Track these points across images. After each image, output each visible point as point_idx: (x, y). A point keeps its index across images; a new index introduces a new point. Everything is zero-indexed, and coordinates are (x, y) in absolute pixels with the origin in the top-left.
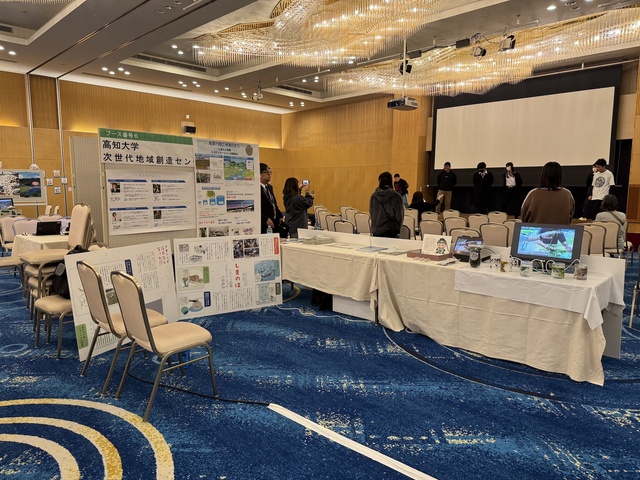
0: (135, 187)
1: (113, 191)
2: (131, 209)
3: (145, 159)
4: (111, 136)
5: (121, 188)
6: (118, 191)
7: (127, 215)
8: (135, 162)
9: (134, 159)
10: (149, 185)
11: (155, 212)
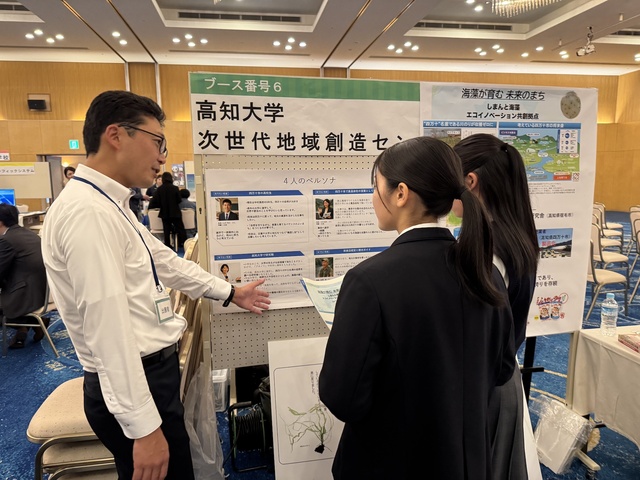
0: (274, 206)
1: (221, 217)
2: (263, 255)
3: (299, 142)
4: (217, 90)
5: (242, 211)
6: (234, 217)
7: (253, 269)
8: (274, 150)
9: (273, 142)
10: (307, 202)
11: (319, 263)
